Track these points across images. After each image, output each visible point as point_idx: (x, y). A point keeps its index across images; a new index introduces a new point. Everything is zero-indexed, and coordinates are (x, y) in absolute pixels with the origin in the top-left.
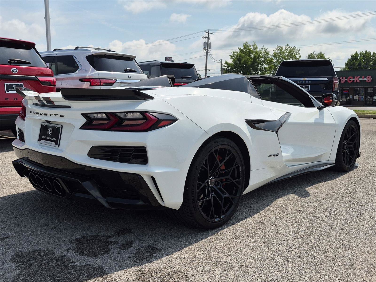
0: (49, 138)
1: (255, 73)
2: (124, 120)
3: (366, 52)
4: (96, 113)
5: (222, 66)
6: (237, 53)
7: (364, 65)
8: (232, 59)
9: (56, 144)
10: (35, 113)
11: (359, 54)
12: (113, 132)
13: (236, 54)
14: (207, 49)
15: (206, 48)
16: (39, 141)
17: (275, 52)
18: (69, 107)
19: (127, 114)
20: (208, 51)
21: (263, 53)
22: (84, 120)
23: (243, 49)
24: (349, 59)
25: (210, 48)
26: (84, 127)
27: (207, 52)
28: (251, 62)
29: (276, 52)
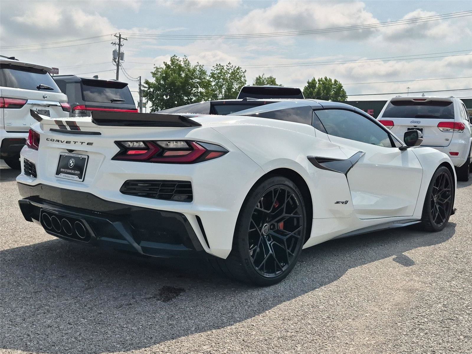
0: (70, 171)
1: (187, 98)
2: (165, 151)
3: (326, 79)
4: (131, 141)
5: (140, 87)
6: (162, 70)
7: (323, 95)
8: (155, 77)
9: (80, 178)
10: (54, 141)
11: (317, 80)
12: (153, 164)
13: (160, 70)
14: (118, 61)
15: (116, 59)
16: (56, 174)
17: (213, 72)
18: (99, 134)
19: (169, 143)
20: (120, 64)
21: (197, 71)
22: (117, 150)
23: (170, 65)
24: (305, 86)
25: (122, 59)
26: (117, 158)
27: (118, 65)
28: (181, 83)
29: (215, 72)
